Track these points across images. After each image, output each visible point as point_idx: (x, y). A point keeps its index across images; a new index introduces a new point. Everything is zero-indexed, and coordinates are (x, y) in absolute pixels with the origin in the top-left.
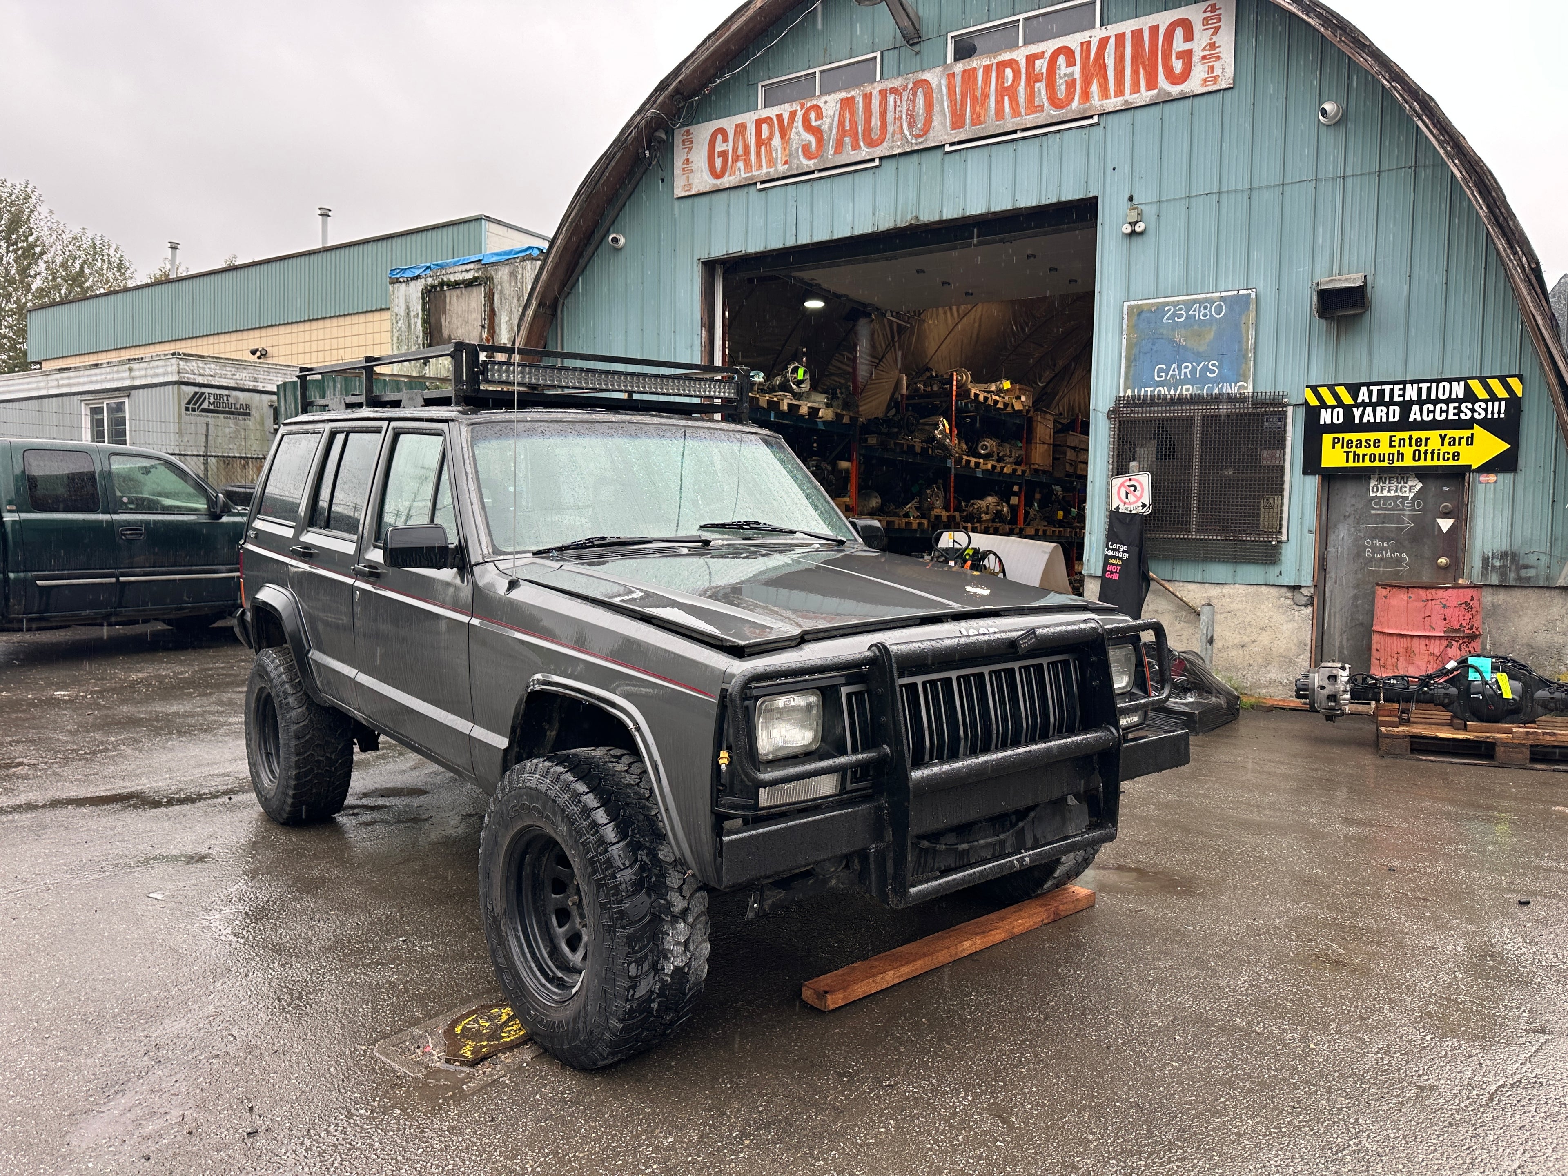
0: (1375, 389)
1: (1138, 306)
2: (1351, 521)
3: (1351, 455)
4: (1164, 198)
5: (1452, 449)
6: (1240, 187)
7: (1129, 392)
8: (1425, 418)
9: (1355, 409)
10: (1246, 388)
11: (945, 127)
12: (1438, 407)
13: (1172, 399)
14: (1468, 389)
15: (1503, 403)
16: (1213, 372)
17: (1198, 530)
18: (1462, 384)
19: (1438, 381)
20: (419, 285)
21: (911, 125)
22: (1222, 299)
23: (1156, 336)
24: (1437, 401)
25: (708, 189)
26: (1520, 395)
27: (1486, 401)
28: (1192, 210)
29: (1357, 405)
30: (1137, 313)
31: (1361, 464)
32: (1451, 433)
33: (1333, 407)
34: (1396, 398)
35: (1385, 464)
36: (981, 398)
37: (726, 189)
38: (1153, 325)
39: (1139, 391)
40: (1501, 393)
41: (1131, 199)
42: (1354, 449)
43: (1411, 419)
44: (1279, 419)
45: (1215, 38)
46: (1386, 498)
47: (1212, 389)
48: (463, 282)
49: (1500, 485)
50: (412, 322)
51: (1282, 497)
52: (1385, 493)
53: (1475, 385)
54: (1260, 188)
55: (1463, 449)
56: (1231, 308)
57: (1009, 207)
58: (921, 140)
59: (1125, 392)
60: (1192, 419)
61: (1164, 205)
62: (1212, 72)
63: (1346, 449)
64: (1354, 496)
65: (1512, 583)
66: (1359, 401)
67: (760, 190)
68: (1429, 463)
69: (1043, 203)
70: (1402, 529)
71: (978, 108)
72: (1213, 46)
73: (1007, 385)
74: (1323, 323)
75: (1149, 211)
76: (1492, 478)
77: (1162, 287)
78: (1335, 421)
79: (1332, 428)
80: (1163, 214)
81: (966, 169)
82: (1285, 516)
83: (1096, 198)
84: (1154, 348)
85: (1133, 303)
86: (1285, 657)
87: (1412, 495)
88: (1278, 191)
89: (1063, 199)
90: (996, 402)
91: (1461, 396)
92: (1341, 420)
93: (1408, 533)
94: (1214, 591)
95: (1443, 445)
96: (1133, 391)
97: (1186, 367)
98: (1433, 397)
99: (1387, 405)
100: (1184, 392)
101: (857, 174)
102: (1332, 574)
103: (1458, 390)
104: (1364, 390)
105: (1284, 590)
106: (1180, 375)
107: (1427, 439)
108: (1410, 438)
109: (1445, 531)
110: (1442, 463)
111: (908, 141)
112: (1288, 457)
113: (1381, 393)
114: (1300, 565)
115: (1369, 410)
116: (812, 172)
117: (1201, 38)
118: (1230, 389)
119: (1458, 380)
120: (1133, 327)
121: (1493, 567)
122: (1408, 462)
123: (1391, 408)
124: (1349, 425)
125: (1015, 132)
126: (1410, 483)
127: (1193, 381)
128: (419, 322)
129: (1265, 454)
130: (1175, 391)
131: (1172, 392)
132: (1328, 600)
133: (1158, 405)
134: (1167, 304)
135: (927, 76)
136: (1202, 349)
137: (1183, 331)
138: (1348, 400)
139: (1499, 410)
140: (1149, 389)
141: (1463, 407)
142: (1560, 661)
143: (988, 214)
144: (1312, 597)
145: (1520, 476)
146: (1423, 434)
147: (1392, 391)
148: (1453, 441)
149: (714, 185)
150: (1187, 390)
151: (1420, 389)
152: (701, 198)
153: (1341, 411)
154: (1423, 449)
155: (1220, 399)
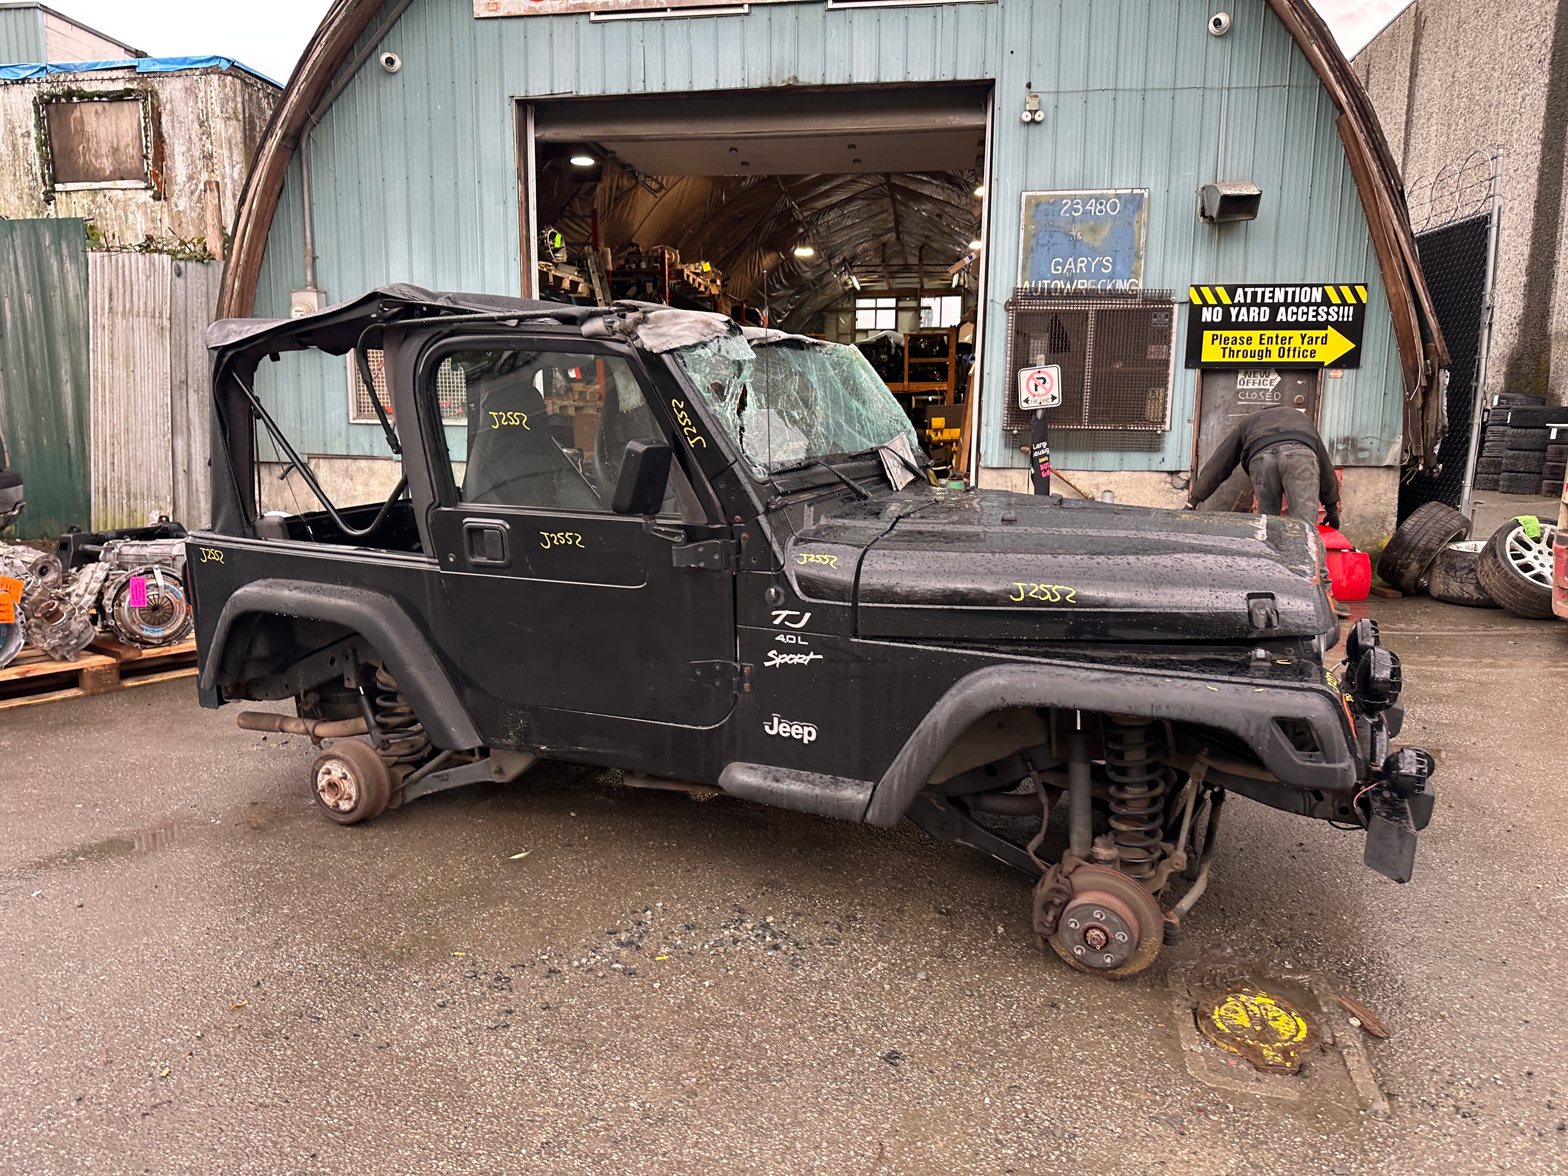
0: (1249, 291)
1: (1035, 197)
2: (1220, 411)
3: (1227, 351)
4: (1062, 89)
5: (1310, 348)
6: (1134, 87)
7: (1027, 284)
8: (1290, 319)
9: (1232, 309)
10: (1137, 285)
12: (1301, 309)
13: (1068, 292)
14: (1324, 292)
15: (1351, 308)
16: (1107, 268)
17: (1091, 422)
18: (1320, 289)
19: (1302, 286)
20: (30, 92)
22: (1118, 196)
23: (1053, 229)
24: (1300, 304)
25: (522, 13)
26: (1364, 302)
27: (1338, 306)
28: (1090, 105)
29: (1234, 305)
30: (1035, 204)
31: (1235, 360)
32: (1310, 333)
33: (1213, 306)
34: (1267, 300)
35: (1256, 360)
37: (548, 15)
38: (1050, 217)
39: (1036, 284)
40: (1351, 300)
41: (1029, 86)
42: (1230, 345)
43: (1278, 320)
44: (1166, 317)
46: (1251, 390)
47: (1106, 284)
48: (107, 94)
49: (1345, 380)
50: (20, 141)
51: (1166, 389)
52: (1250, 386)
53: (1330, 291)
54: (1153, 89)
55: (1318, 347)
56: (1124, 206)
57: (900, 80)
59: (1023, 283)
60: (1087, 312)
61: (1061, 96)
63: (1223, 345)
64: (1224, 388)
65: (1351, 462)
66: (1236, 301)
67: (594, 22)
68: (1291, 359)
69: (937, 79)
73: (707, 267)
74: (1207, 227)
75: (1048, 101)
76: (1339, 373)
77: (1059, 179)
78: (1215, 320)
79: (1212, 326)
80: (1061, 105)
81: (852, 31)
82: (1169, 406)
83: (993, 81)
84: (1052, 241)
85: (1031, 193)
87: (1272, 388)
88: (1169, 94)
89: (959, 78)
90: (700, 284)
91: (1319, 300)
92: (1220, 319)
94: (1102, 478)
95: (1303, 343)
96: (1031, 284)
97: (1082, 262)
98: (1297, 300)
99: (1259, 306)
100: (1079, 286)
101: (720, 19)
103: (1317, 295)
104: (1240, 291)
105: (1165, 475)
106: (1076, 269)
107: (1290, 338)
108: (1277, 337)
110: (1301, 359)
112: (1173, 352)
113: (1254, 294)
114: (1181, 451)
115: (1244, 310)
116: (665, 10)
118: (1122, 285)
119: (1317, 286)
120: (1031, 218)
121: (1337, 450)
122: (1275, 358)
123: (1263, 309)
124: (1227, 324)
126: (1271, 377)
127: (1088, 276)
128: (33, 145)
129: (1152, 348)
130: (1071, 285)
131: (1068, 286)
133: (1057, 298)
134: (1065, 197)
136: (1097, 244)
137: (1080, 226)
138: (1226, 300)
139: (1348, 314)
140: (1046, 282)
141: (1320, 310)
142: (1383, 527)
143: (878, 84)
144: (1188, 481)
145: (1361, 372)
146: (1287, 333)
147: (1263, 293)
148: (1310, 342)
149: (531, 8)
150: (1083, 284)
151: (1286, 293)
152: (514, 21)
153: (1220, 310)
154: (1286, 346)
155: (1114, 295)
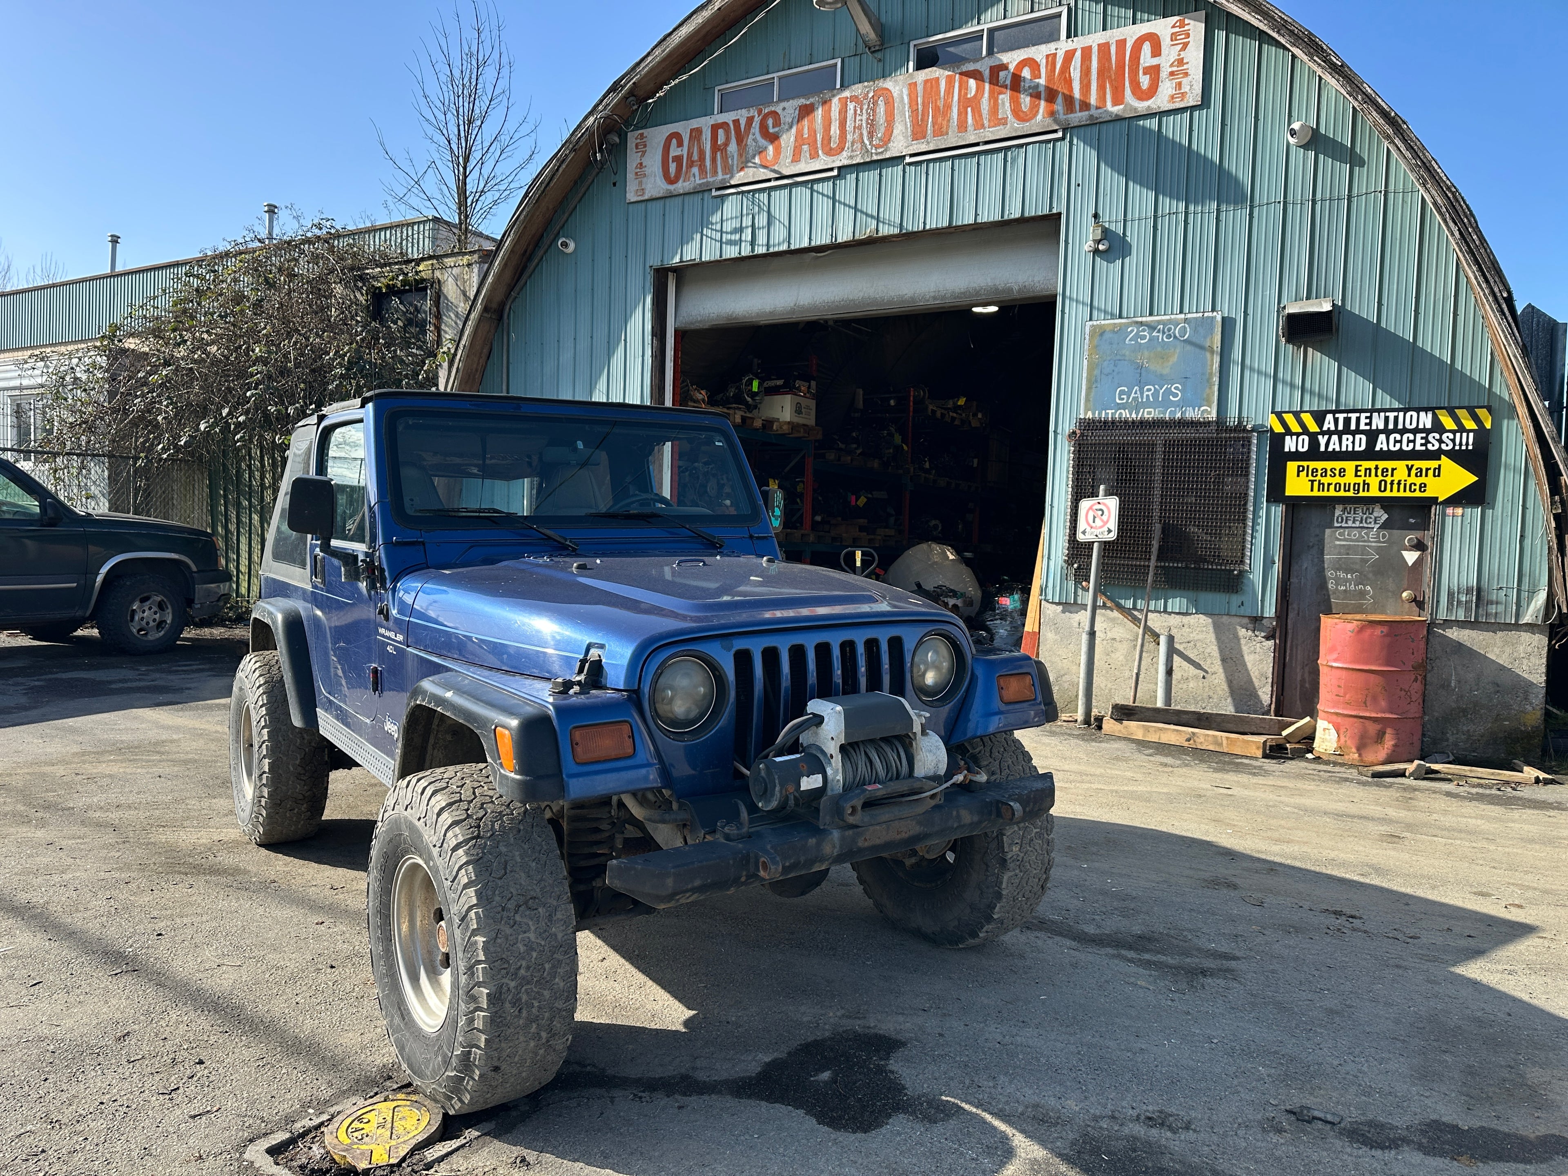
0: (1341, 417)
1: (1100, 326)
2: (1314, 551)
3: (1316, 484)
4: (1129, 217)
5: (1419, 481)
6: (1207, 207)
7: (1090, 415)
8: (1392, 448)
9: (1320, 437)
10: (1210, 413)
11: (906, 137)
12: (1405, 436)
13: (1133, 422)
14: (1435, 417)
15: (1471, 435)
16: (1176, 395)
18: (1430, 415)
19: (1406, 410)
21: (871, 135)
22: (1186, 321)
23: (1118, 357)
24: (1404, 431)
25: (661, 195)
26: (1488, 426)
27: (1454, 432)
28: (1158, 230)
29: (1323, 433)
30: (1099, 333)
31: (1325, 494)
32: (1418, 464)
33: (1298, 435)
34: (1363, 427)
35: (1351, 494)
36: (938, 415)
37: (681, 195)
38: (1115, 346)
39: (1100, 414)
40: (1470, 425)
41: (1095, 216)
42: (1319, 478)
43: (1377, 448)
44: (1243, 446)
45: (1183, 54)
46: (1351, 529)
47: (1175, 412)
49: (1467, 519)
51: (1245, 525)
52: (1350, 524)
53: (1443, 415)
54: (1228, 209)
55: (1429, 480)
56: (1195, 330)
57: (972, 221)
58: (880, 150)
59: (1086, 414)
60: (1154, 443)
61: (1128, 224)
62: (1180, 89)
63: (1310, 477)
64: (1318, 526)
65: (1478, 617)
66: (1325, 428)
67: (715, 197)
68: (1395, 494)
69: (1004, 218)
70: (1368, 560)
71: (940, 120)
72: (1181, 62)
73: (961, 402)
74: (1290, 348)
75: (1114, 229)
76: (1459, 511)
77: (1125, 307)
78: (1300, 449)
79: (1296, 456)
80: (1128, 233)
81: (927, 181)
82: (1248, 545)
83: (1059, 215)
84: (1116, 370)
85: (1095, 323)
86: (1246, 690)
87: (1377, 526)
88: (1246, 212)
89: (1026, 215)
90: (953, 419)
91: (1429, 426)
92: (1306, 448)
93: (1373, 565)
94: (1175, 621)
95: (1409, 475)
96: (1094, 414)
97: (1148, 390)
98: (1400, 427)
99: (1354, 433)
100: (1146, 416)
101: (815, 184)
102: (1294, 607)
103: (1426, 420)
104: (1330, 417)
105: (1246, 620)
106: (1142, 399)
107: (1393, 470)
108: (1377, 468)
109: (1410, 564)
110: (1408, 494)
111: (867, 151)
112: (1253, 483)
113: (1347, 421)
114: (1263, 596)
115: (1335, 438)
116: (769, 180)
117: (1169, 54)
118: (1193, 413)
119: (1426, 410)
120: (1094, 348)
121: (1459, 602)
122: (1374, 492)
123: (1358, 437)
124: (1314, 453)
125: (977, 144)
126: (1376, 514)
127: (1155, 404)
129: (1228, 481)
130: (1137, 413)
131: (1134, 416)
132: (1290, 631)
133: (1120, 428)
134: (1131, 325)
135: (888, 84)
136: (1166, 371)
137: (1146, 353)
138: (1313, 427)
139: (1468, 441)
140: (1110, 412)
141: (1430, 438)
142: (1526, 699)
144: (1274, 629)
145: (1489, 511)
146: (1389, 464)
147: (1358, 419)
148: (1419, 473)
149: (667, 190)
150: (1149, 414)
151: (1387, 419)
152: (654, 202)
153: (1306, 438)
154: (1389, 479)
155: (1183, 423)
